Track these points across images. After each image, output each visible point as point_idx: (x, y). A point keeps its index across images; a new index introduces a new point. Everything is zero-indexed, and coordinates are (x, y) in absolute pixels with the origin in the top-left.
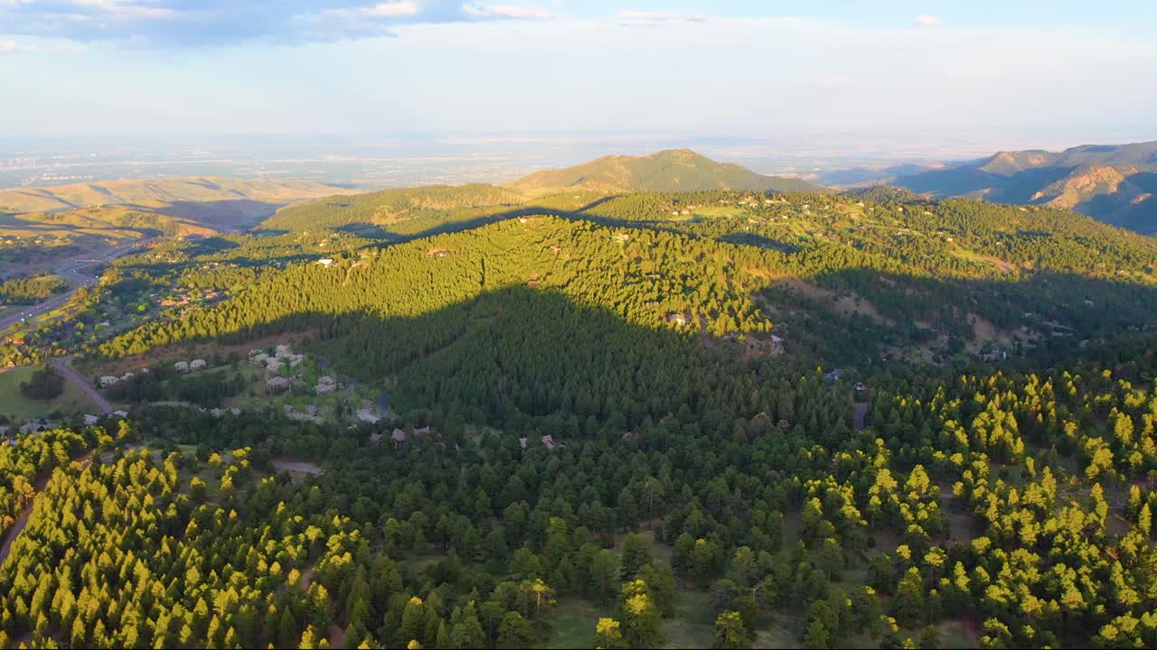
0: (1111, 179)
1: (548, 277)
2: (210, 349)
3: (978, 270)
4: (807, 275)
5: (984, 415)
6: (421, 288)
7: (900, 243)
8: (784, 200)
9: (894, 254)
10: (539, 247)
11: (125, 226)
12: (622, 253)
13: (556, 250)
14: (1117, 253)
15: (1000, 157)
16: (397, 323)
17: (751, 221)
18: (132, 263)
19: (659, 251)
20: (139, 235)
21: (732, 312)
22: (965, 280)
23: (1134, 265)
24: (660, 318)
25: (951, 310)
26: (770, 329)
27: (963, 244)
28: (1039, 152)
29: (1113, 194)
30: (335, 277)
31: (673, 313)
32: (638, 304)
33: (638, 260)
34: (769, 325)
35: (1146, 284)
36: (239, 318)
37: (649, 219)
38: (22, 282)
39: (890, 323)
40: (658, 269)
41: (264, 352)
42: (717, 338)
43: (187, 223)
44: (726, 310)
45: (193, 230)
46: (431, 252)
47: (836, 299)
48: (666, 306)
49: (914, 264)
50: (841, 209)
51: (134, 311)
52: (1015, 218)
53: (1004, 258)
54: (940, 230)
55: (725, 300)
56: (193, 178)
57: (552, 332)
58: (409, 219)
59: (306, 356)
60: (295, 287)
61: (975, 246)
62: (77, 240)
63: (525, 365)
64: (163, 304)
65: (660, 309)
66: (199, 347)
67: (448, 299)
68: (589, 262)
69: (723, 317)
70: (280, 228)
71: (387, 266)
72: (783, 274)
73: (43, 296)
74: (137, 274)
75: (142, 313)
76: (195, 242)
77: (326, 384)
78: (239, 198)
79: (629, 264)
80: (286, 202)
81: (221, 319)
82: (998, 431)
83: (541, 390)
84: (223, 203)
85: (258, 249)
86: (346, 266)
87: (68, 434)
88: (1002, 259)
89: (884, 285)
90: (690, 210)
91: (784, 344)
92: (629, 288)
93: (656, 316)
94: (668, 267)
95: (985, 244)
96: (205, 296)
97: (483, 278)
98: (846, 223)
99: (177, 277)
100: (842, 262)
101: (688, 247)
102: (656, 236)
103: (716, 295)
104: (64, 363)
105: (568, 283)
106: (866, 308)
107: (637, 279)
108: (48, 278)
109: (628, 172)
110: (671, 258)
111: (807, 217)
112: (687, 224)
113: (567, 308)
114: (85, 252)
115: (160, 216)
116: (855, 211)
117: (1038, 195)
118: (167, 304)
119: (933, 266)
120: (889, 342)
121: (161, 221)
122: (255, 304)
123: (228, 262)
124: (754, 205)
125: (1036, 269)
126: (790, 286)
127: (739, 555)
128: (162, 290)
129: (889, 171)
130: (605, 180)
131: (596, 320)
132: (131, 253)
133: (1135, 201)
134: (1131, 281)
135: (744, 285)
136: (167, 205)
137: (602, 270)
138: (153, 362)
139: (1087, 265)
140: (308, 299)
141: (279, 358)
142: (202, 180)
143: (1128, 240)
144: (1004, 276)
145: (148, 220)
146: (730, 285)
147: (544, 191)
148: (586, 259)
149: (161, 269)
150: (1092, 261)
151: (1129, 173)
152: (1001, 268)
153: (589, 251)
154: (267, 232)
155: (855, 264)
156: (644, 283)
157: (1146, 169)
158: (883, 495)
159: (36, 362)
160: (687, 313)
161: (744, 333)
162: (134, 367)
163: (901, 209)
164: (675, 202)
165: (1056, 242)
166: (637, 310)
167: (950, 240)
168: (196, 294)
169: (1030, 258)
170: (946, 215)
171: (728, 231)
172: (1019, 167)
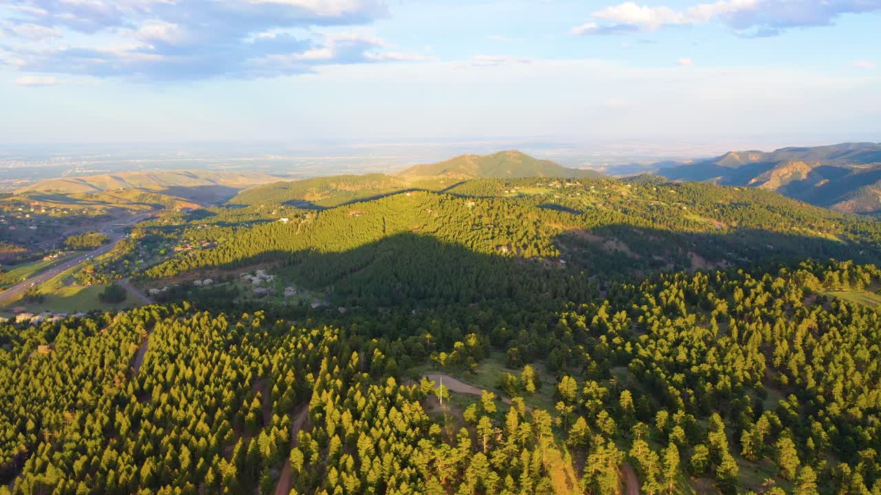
0: (802, 170)
1: (425, 227)
2: (215, 274)
3: (701, 227)
4: (587, 227)
5: (667, 291)
6: (345, 234)
7: (652, 210)
8: (578, 183)
9: (648, 217)
10: (419, 210)
11: (140, 202)
12: (471, 212)
13: (430, 211)
14: (792, 216)
15: (729, 155)
16: (331, 255)
17: (556, 196)
18: (149, 226)
19: (493, 212)
20: (149, 208)
21: (536, 246)
22: (692, 233)
23: (803, 223)
24: (493, 249)
25: (677, 250)
26: (559, 256)
27: (693, 210)
28: (756, 152)
29: (803, 180)
30: (290, 229)
31: (501, 246)
32: (479, 241)
33: (480, 217)
34: (558, 253)
35: (809, 235)
36: (232, 254)
37: (489, 196)
38: (80, 237)
39: (637, 257)
40: (492, 223)
41: (250, 274)
42: (526, 259)
43: (181, 200)
44: (533, 244)
45: (185, 205)
46: (351, 214)
47: (604, 242)
48: (496, 242)
49: (660, 223)
50: (615, 188)
51: (158, 253)
52: (730, 195)
53: (719, 220)
54: (679, 202)
55: (533, 239)
56: (180, 171)
57: (428, 257)
58: (329, 197)
59: (276, 276)
60: (266, 235)
61: (700, 212)
62: (110, 211)
63: (412, 276)
64: (175, 250)
65: (492, 244)
66: (208, 272)
67: (363, 241)
68: (450, 218)
69: (531, 247)
70: (243, 203)
71: (323, 222)
72: (572, 227)
73: (96, 245)
74: (155, 232)
75: (163, 255)
76: (188, 212)
77: (290, 291)
78: (212, 184)
79: (474, 219)
80: (243, 187)
81: (221, 255)
82: (672, 298)
83: (422, 290)
84: (202, 187)
85: (232, 216)
86: (298, 222)
87: (157, 307)
88: (718, 220)
89: (635, 234)
90: (516, 190)
91: (567, 264)
92: (475, 232)
93: (490, 247)
94: (499, 221)
95: (708, 211)
96: (201, 244)
97: (384, 228)
98: (618, 197)
99: (181, 233)
100: (610, 220)
101: (512, 210)
102: (492, 203)
103: (528, 237)
104: (125, 282)
105: (437, 230)
106: (623, 247)
107: (479, 227)
108: (97, 235)
109: (476, 166)
110: (501, 216)
111: (593, 194)
112: (514, 198)
113: (437, 244)
114: (115, 219)
115: (163, 196)
116: (625, 190)
117: (753, 181)
118: (178, 250)
119: (672, 224)
120: (636, 267)
121: (163, 199)
122: (242, 246)
123: (213, 225)
124: (559, 186)
125: (738, 227)
126: (576, 234)
127: (521, 333)
128: (172, 241)
129: (656, 165)
130: (461, 171)
131: (454, 250)
132: (146, 219)
133: (818, 185)
134: (799, 234)
135: (546, 233)
136: (166, 189)
137: (458, 222)
138: (180, 280)
139: (772, 224)
140: (275, 243)
141: (259, 278)
142: (187, 172)
143: (805, 209)
144: (717, 230)
145: (155, 198)
146: (537, 232)
147: (419, 178)
148: (448, 216)
149: (169, 229)
150: (775, 221)
151: (814, 166)
152: (717, 226)
153: (450, 211)
154: (234, 206)
155: (618, 221)
156: (484, 229)
157: (826, 163)
158: (600, 320)
159: (105, 281)
160: (509, 246)
161: (542, 257)
162: (168, 284)
163: (655, 189)
164: (506, 185)
165: (753, 209)
166: (478, 244)
167: (685, 208)
168: (195, 243)
169: (736, 219)
170: (685, 193)
171: (540, 203)
172: (743, 163)
